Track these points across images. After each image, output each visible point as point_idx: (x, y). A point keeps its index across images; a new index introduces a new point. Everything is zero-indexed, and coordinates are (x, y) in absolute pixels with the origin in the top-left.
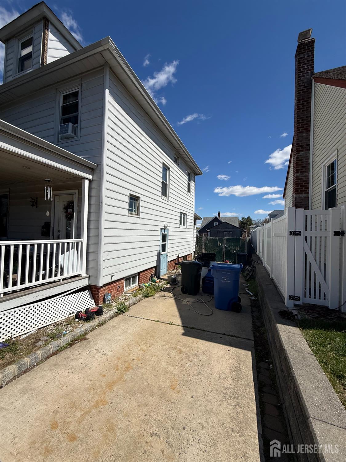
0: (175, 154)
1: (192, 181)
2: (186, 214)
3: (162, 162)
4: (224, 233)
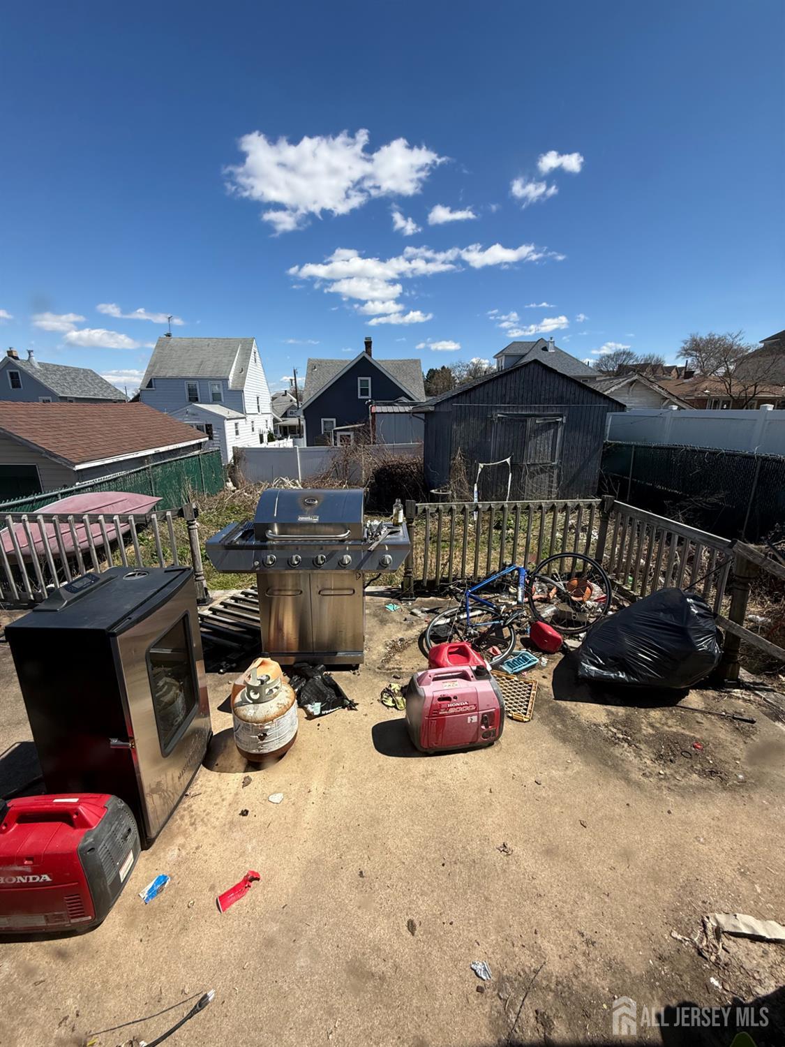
4: (529, 423)
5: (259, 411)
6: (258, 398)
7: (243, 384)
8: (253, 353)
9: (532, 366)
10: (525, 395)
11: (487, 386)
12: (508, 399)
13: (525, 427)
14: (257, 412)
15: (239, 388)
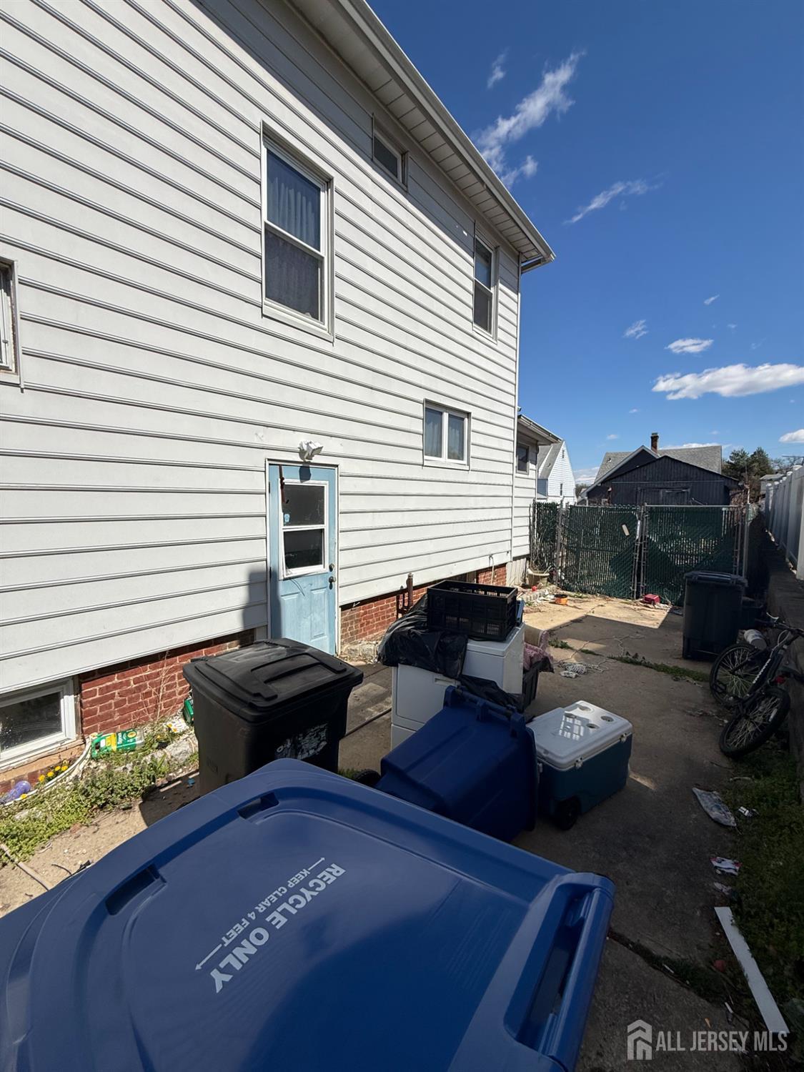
0: (375, 124)
1: (500, 286)
2: (468, 414)
3: (258, 126)
4: (661, 493)
5: (561, 494)
6: (561, 485)
7: (548, 476)
8: (561, 451)
9: (664, 460)
10: (660, 476)
11: (634, 472)
12: (648, 479)
13: (658, 495)
14: (559, 495)
15: (545, 477)
